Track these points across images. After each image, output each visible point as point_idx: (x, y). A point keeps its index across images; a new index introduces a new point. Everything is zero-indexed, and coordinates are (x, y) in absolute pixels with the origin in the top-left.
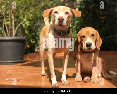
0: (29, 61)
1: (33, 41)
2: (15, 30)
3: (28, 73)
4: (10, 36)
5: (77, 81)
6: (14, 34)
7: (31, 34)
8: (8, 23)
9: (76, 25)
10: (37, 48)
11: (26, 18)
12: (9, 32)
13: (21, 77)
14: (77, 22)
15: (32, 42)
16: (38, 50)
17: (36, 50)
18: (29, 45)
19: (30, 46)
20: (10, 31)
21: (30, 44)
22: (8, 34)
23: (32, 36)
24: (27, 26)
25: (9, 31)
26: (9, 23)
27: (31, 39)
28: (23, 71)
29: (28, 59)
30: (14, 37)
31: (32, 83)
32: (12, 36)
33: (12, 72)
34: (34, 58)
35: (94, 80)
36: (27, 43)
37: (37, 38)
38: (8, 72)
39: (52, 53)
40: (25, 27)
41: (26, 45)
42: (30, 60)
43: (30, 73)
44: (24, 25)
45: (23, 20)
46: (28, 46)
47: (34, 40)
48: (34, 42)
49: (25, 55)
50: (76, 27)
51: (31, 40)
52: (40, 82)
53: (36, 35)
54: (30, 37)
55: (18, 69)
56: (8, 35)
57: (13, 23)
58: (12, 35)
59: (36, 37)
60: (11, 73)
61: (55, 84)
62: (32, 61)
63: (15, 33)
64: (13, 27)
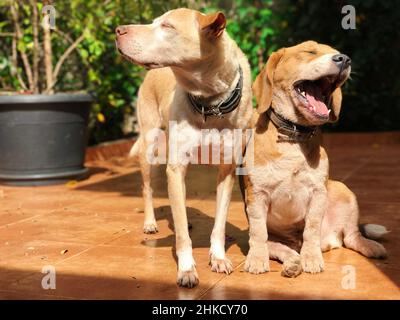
0: (103, 170)
1: (116, 98)
2: (54, 70)
3: (99, 223)
4: (37, 89)
5: (251, 270)
6: (51, 83)
7: (111, 78)
8: (31, 45)
9: (262, 42)
10: (132, 119)
11: (92, 31)
12: (33, 76)
13: (76, 236)
14: (266, 32)
15: (113, 103)
16: (133, 128)
17: (128, 128)
18: (102, 112)
19: (106, 118)
20: (36, 74)
21: (106, 108)
22: (30, 81)
23: (114, 82)
24: (94, 57)
25: (32, 70)
26: (34, 47)
27: (109, 93)
28: (84, 214)
29: (101, 163)
30: (52, 92)
31: (112, 265)
32: (46, 87)
33: (46, 215)
34: (120, 159)
35: (309, 263)
36: (97, 107)
37: (132, 90)
38: (33, 215)
39: (183, 169)
40: (88, 59)
41: (91, 115)
42: (108, 167)
43: (108, 220)
44: (84, 53)
45: (81, 34)
46: (101, 118)
47: (119, 95)
48: (121, 102)
49: (89, 150)
50: (264, 49)
51: (111, 97)
52: (141, 259)
53: (126, 78)
54: (106, 87)
55: (66, 204)
56: (32, 87)
57: (48, 46)
58: (44, 86)
59: (126, 84)
60: (43, 221)
61: (188, 272)
62: (113, 173)
63: (53, 79)
64: (49, 58)
